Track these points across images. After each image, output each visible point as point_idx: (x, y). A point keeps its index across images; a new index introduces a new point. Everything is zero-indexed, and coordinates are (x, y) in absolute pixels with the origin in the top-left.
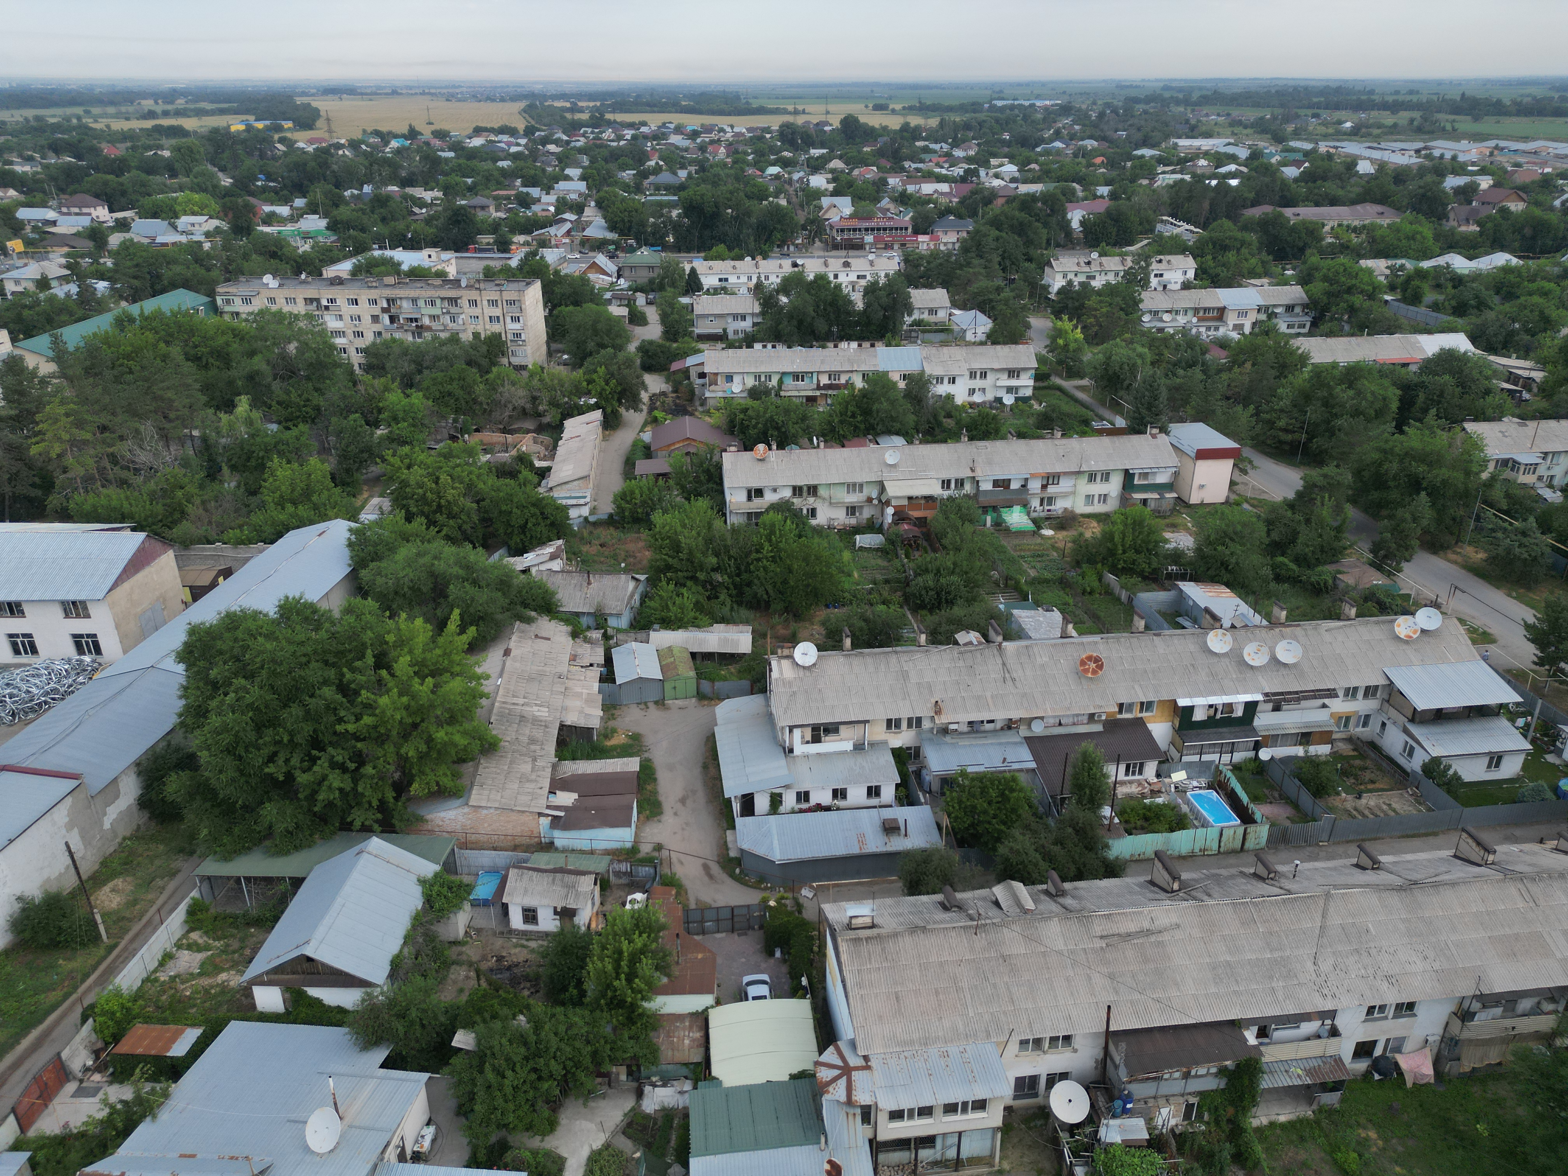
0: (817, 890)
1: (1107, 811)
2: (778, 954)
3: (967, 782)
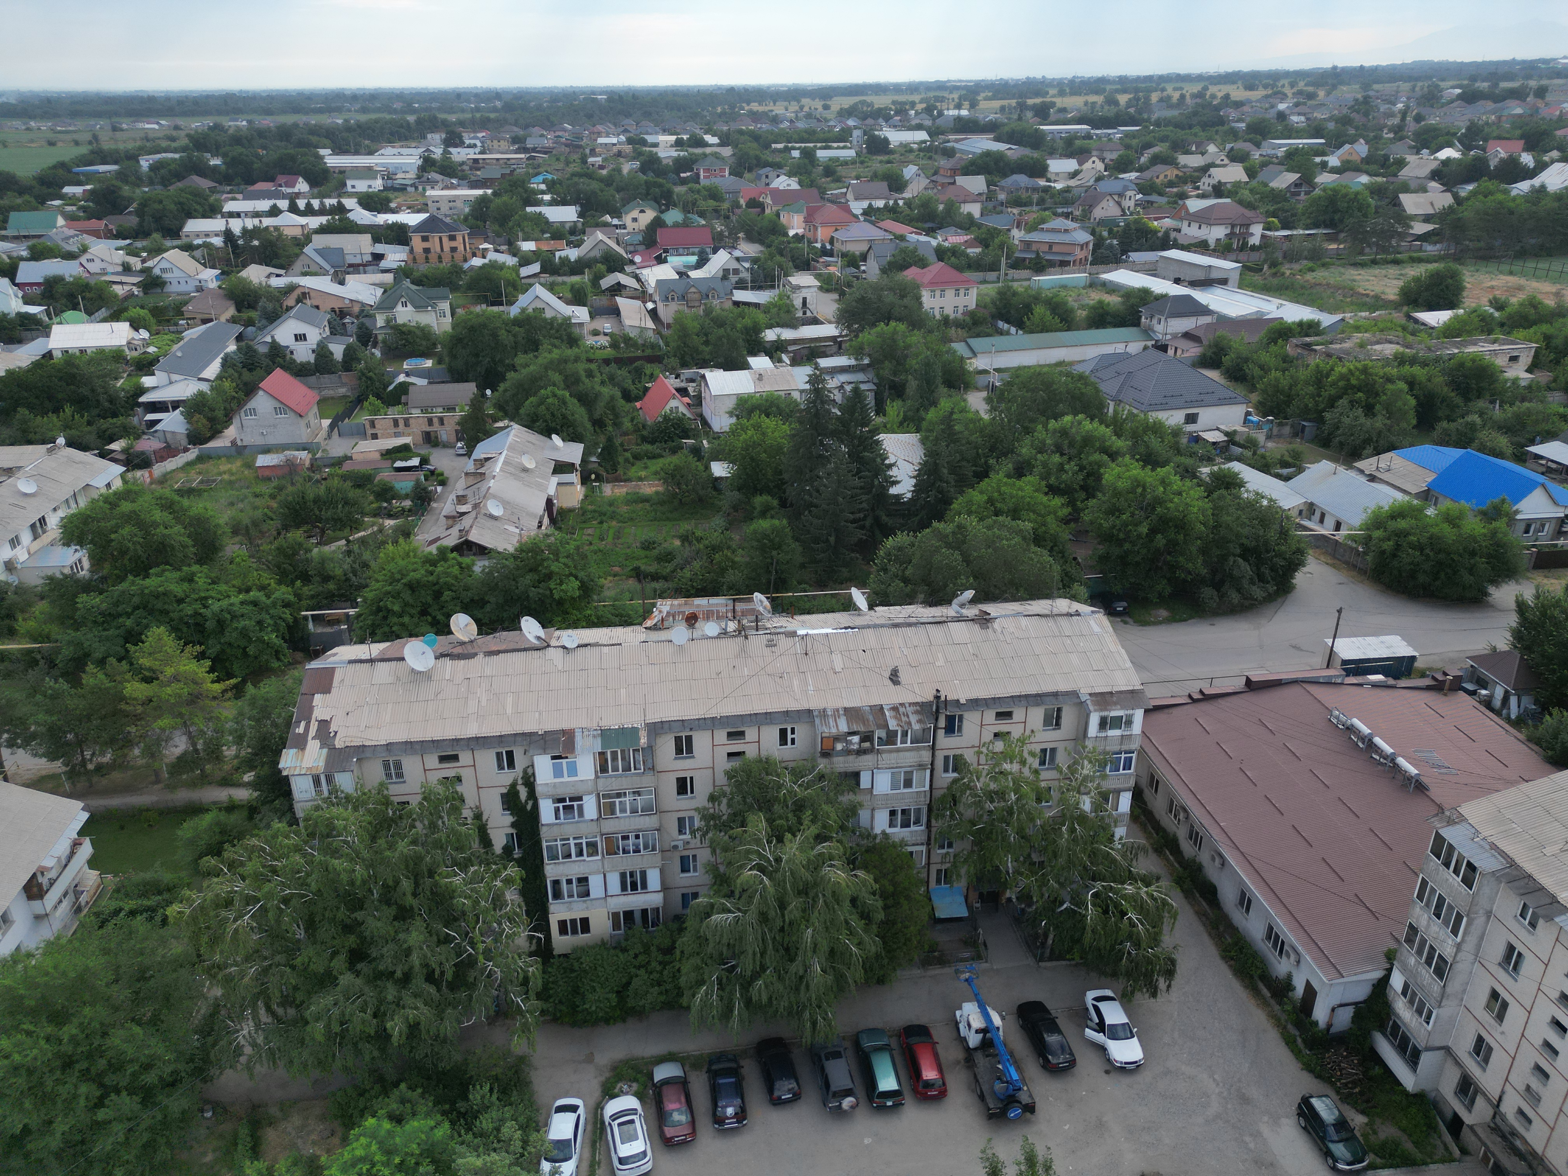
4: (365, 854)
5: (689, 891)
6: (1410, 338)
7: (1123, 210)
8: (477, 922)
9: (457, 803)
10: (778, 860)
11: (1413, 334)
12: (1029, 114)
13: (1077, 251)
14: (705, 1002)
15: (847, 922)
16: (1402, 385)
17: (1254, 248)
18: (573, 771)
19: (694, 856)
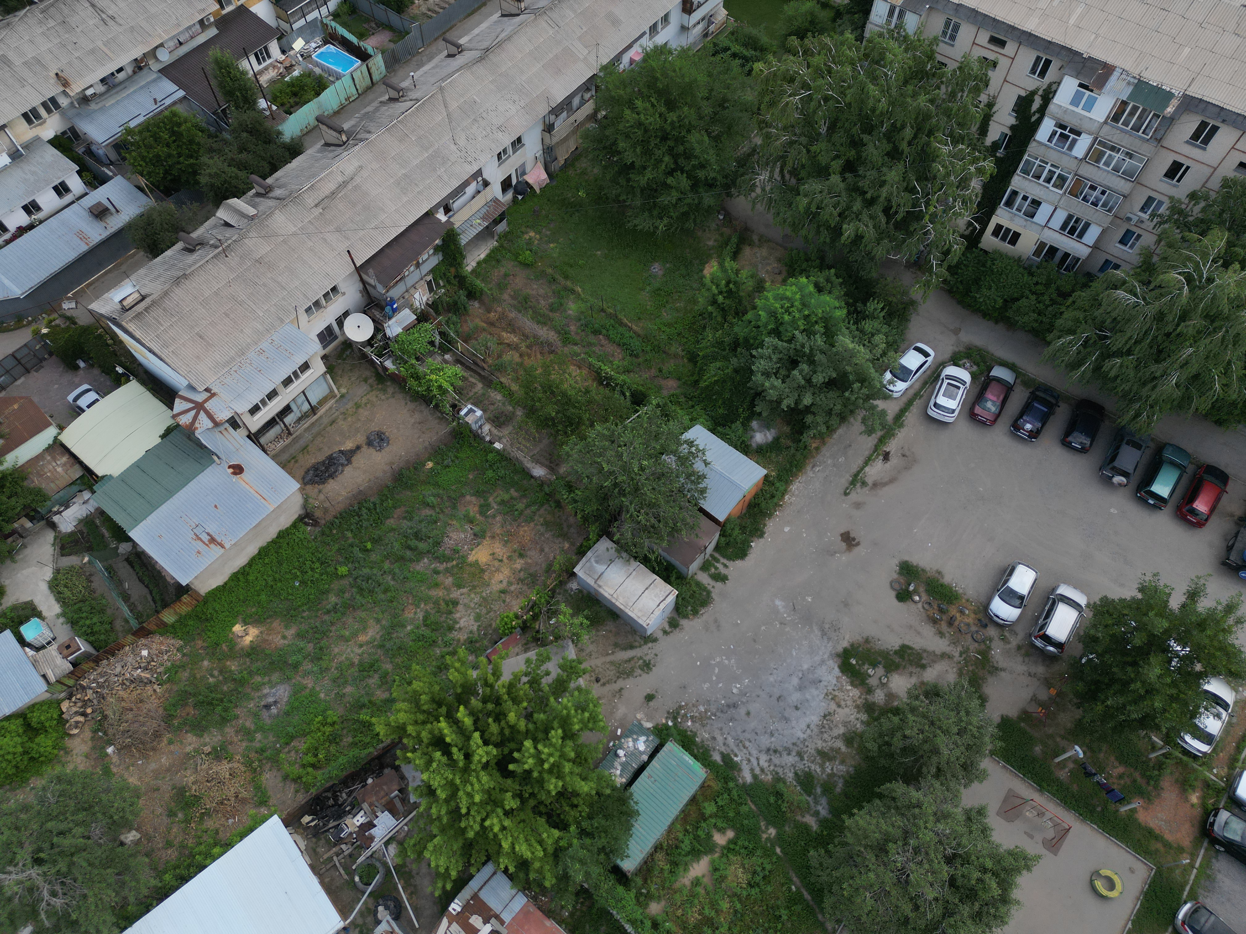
0: (75, 297)
1: (262, 104)
2: (82, 364)
3: (137, 138)
4: (894, 91)
5: (1115, 261)
8: (940, 190)
9: (981, 85)
10: (1210, 280)
14: (1062, 348)
15: (1229, 363)
18: (1089, 107)
19: (1139, 236)
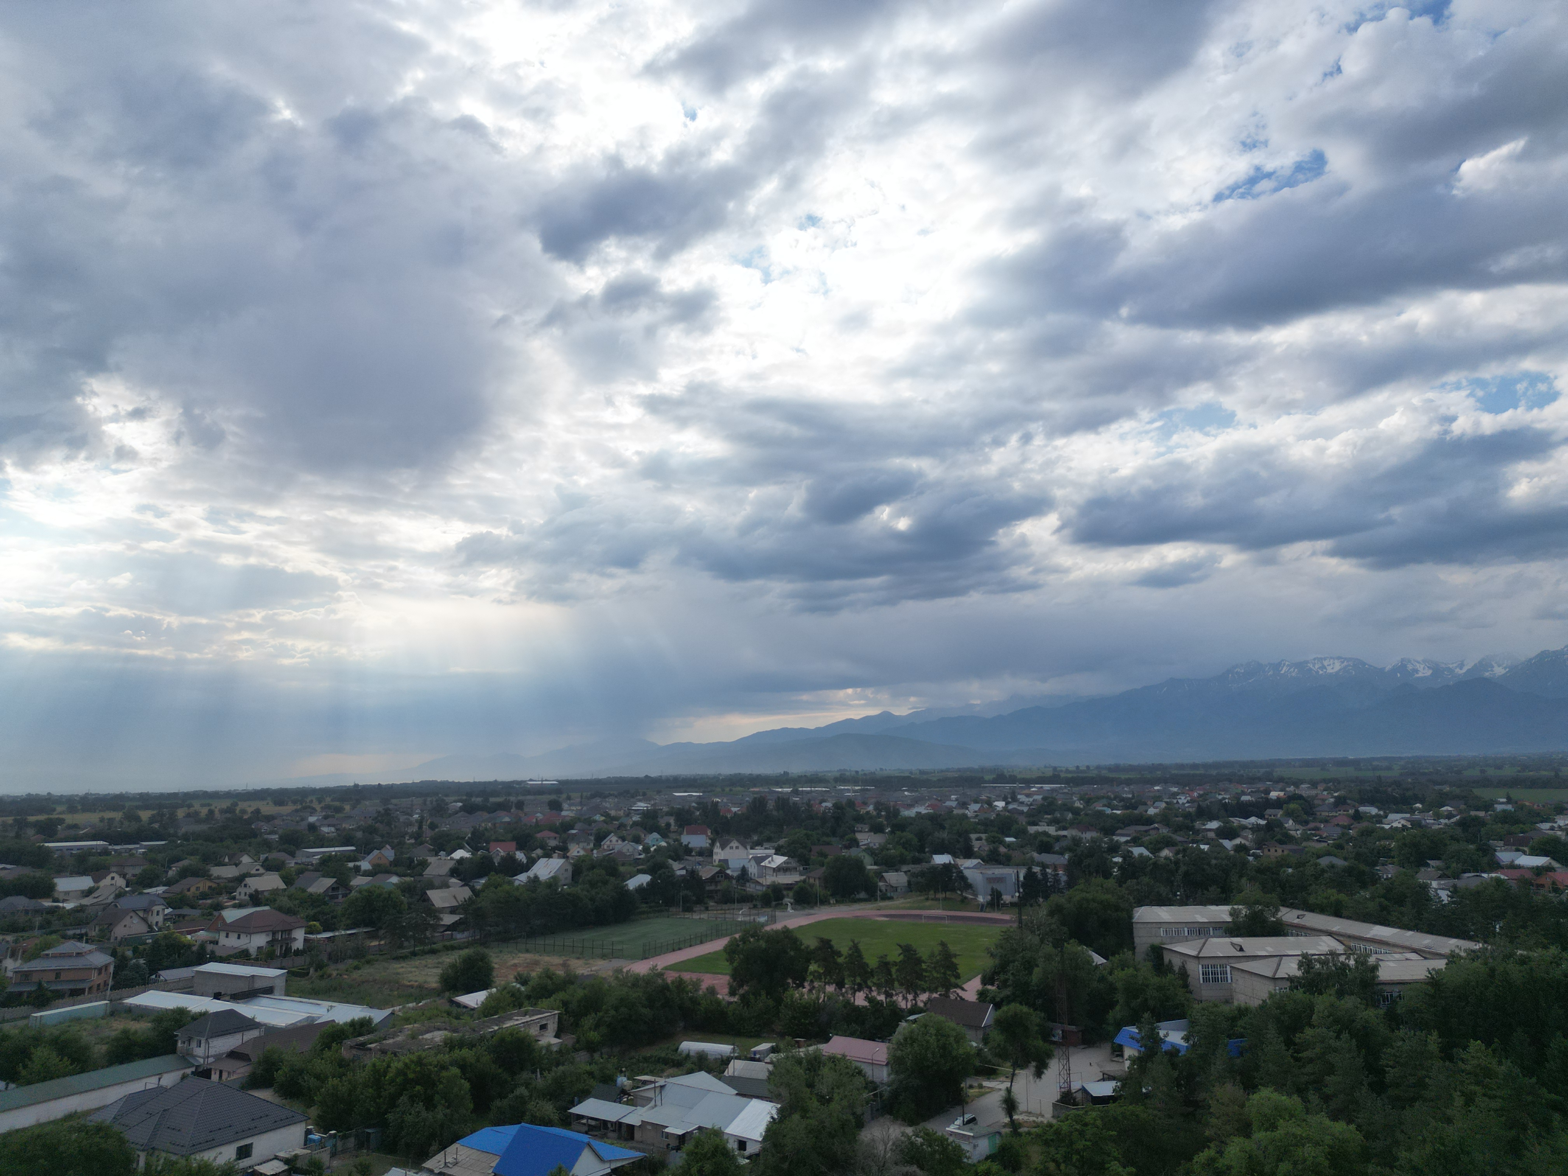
6: (455, 1022)
7: (150, 926)
11: (457, 1018)
12: (30, 832)
13: (94, 976)
16: (455, 1071)
17: (298, 953)
